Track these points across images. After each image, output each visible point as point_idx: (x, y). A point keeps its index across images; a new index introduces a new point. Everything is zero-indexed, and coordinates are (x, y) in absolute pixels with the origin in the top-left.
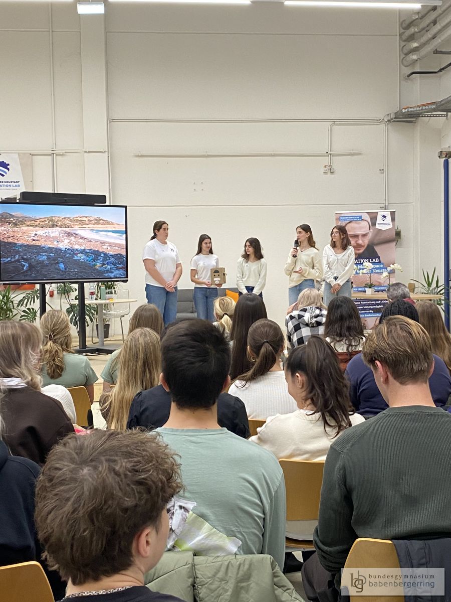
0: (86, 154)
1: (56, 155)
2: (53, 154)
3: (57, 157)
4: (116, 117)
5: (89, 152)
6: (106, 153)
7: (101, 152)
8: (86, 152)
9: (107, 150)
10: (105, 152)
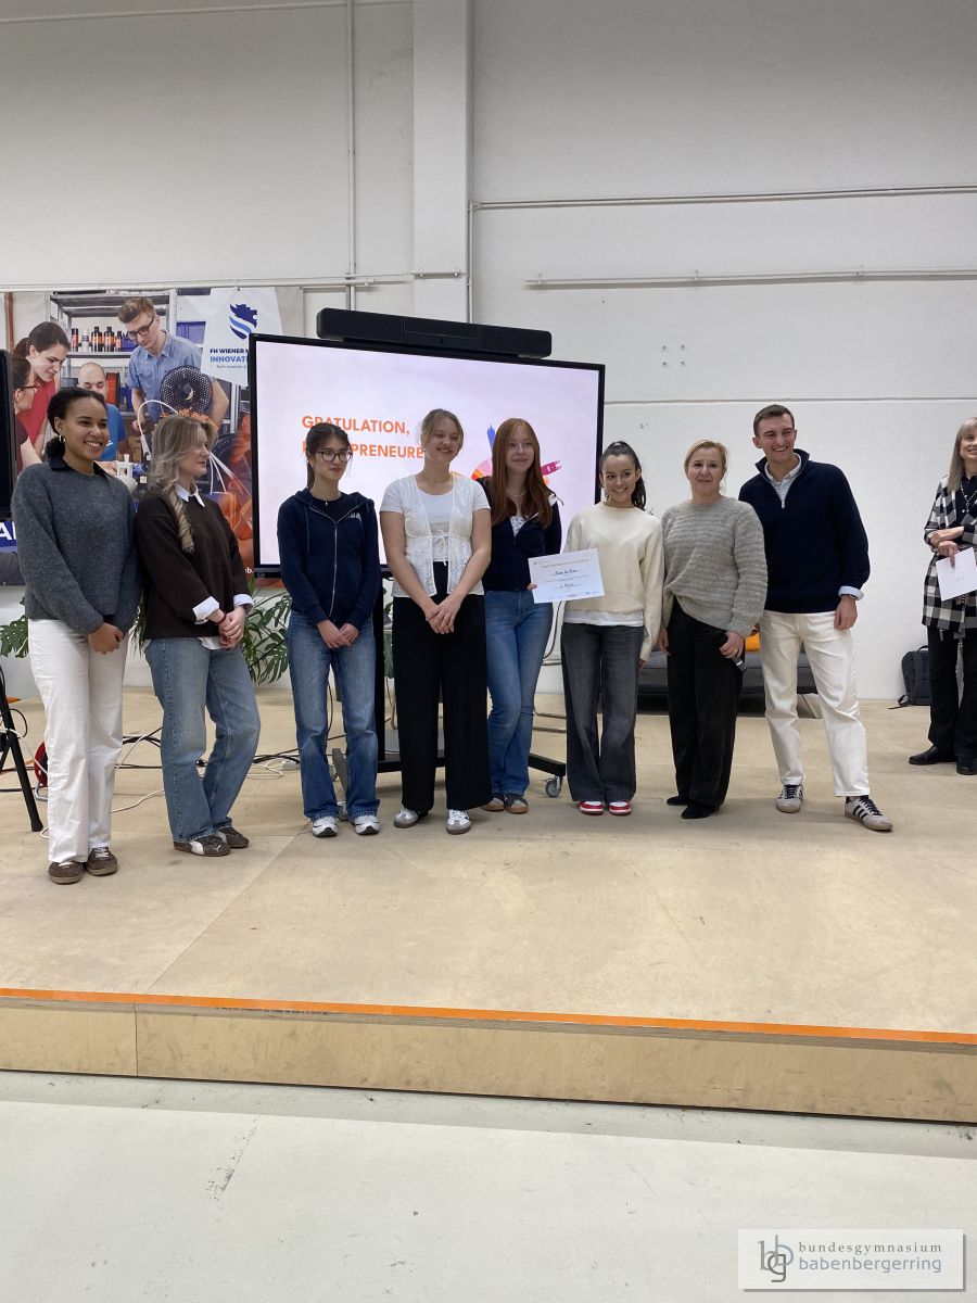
0: (418, 281)
1: (356, 290)
2: (349, 286)
3: (358, 293)
4: (489, 196)
5: (427, 276)
6: (463, 280)
7: (451, 275)
8: (418, 276)
9: (464, 271)
10: (459, 275)
